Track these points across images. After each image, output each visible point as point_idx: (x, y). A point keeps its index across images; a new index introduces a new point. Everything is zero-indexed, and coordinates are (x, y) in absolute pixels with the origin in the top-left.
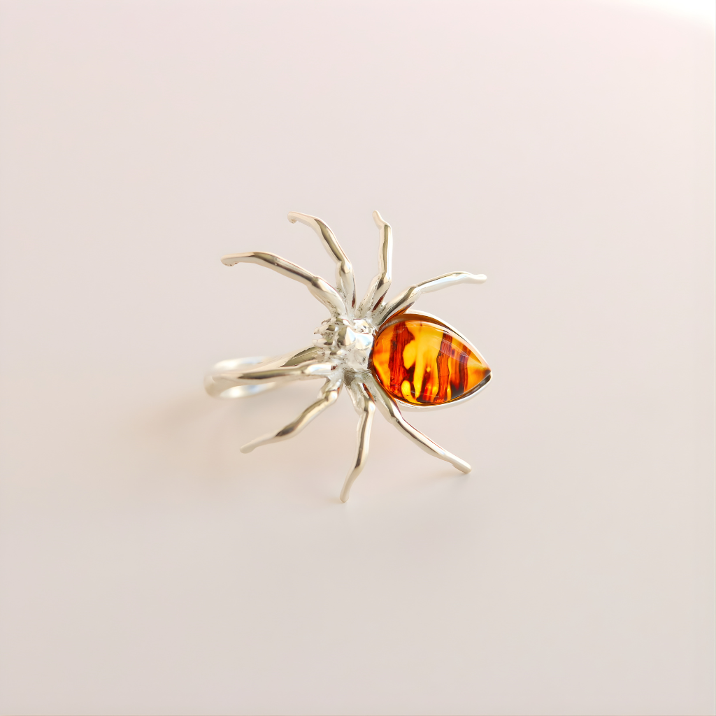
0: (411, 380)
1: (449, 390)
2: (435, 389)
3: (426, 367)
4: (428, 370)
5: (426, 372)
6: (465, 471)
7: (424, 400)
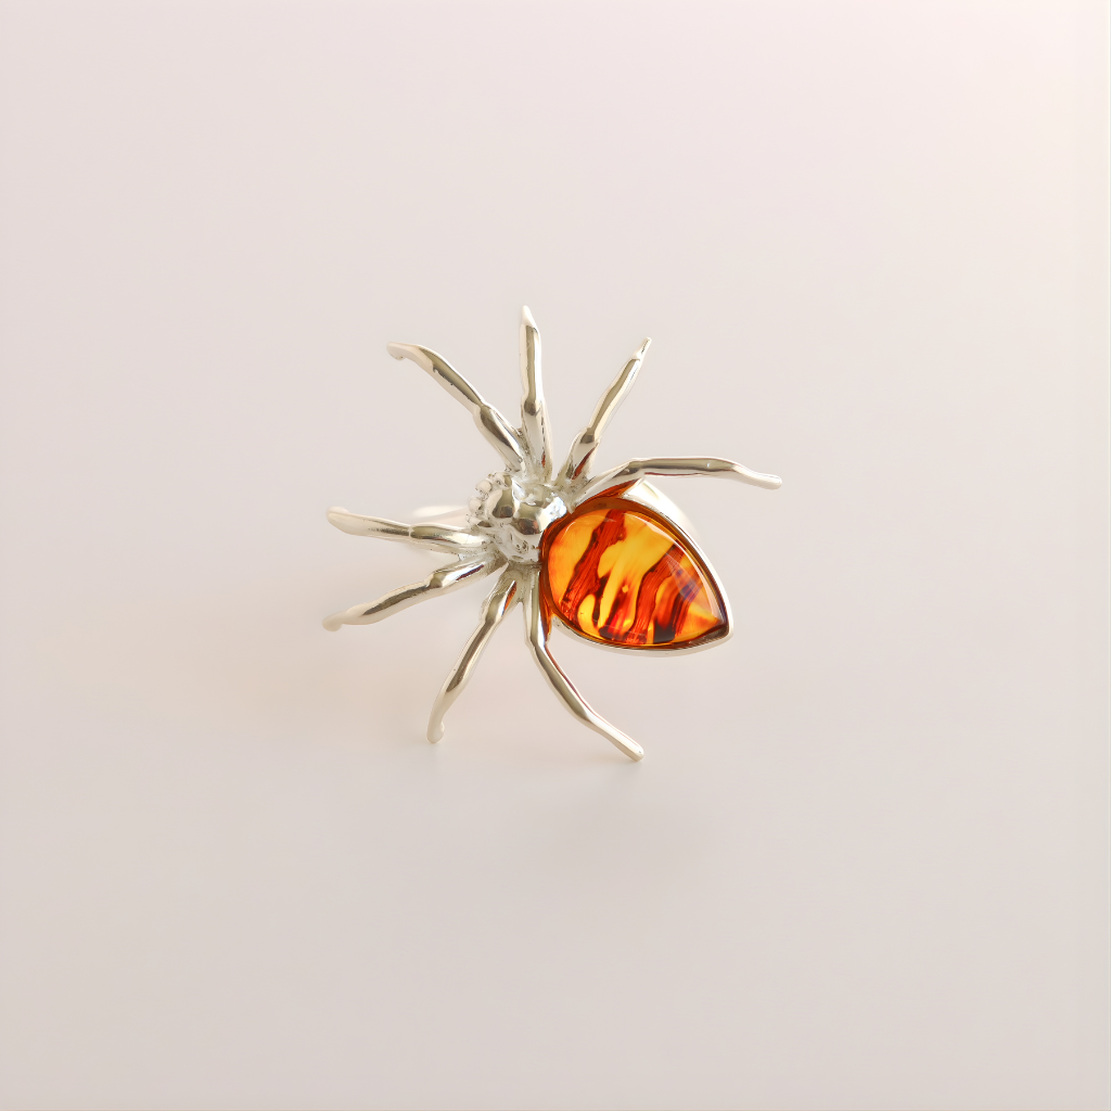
0: (599, 596)
1: (651, 628)
2: (628, 623)
3: (623, 584)
4: (625, 589)
5: (620, 591)
6: (634, 758)
7: (610, 636)
